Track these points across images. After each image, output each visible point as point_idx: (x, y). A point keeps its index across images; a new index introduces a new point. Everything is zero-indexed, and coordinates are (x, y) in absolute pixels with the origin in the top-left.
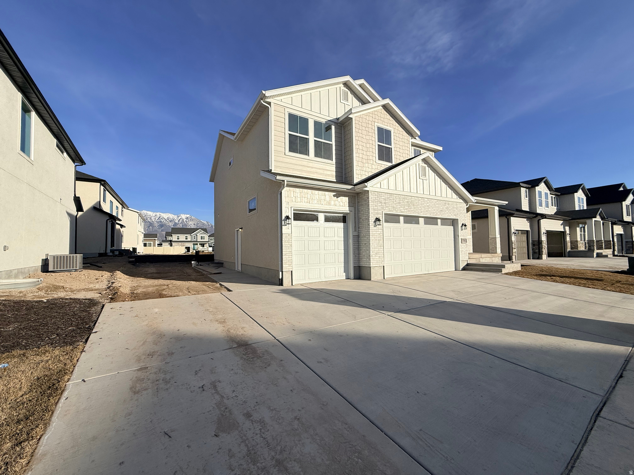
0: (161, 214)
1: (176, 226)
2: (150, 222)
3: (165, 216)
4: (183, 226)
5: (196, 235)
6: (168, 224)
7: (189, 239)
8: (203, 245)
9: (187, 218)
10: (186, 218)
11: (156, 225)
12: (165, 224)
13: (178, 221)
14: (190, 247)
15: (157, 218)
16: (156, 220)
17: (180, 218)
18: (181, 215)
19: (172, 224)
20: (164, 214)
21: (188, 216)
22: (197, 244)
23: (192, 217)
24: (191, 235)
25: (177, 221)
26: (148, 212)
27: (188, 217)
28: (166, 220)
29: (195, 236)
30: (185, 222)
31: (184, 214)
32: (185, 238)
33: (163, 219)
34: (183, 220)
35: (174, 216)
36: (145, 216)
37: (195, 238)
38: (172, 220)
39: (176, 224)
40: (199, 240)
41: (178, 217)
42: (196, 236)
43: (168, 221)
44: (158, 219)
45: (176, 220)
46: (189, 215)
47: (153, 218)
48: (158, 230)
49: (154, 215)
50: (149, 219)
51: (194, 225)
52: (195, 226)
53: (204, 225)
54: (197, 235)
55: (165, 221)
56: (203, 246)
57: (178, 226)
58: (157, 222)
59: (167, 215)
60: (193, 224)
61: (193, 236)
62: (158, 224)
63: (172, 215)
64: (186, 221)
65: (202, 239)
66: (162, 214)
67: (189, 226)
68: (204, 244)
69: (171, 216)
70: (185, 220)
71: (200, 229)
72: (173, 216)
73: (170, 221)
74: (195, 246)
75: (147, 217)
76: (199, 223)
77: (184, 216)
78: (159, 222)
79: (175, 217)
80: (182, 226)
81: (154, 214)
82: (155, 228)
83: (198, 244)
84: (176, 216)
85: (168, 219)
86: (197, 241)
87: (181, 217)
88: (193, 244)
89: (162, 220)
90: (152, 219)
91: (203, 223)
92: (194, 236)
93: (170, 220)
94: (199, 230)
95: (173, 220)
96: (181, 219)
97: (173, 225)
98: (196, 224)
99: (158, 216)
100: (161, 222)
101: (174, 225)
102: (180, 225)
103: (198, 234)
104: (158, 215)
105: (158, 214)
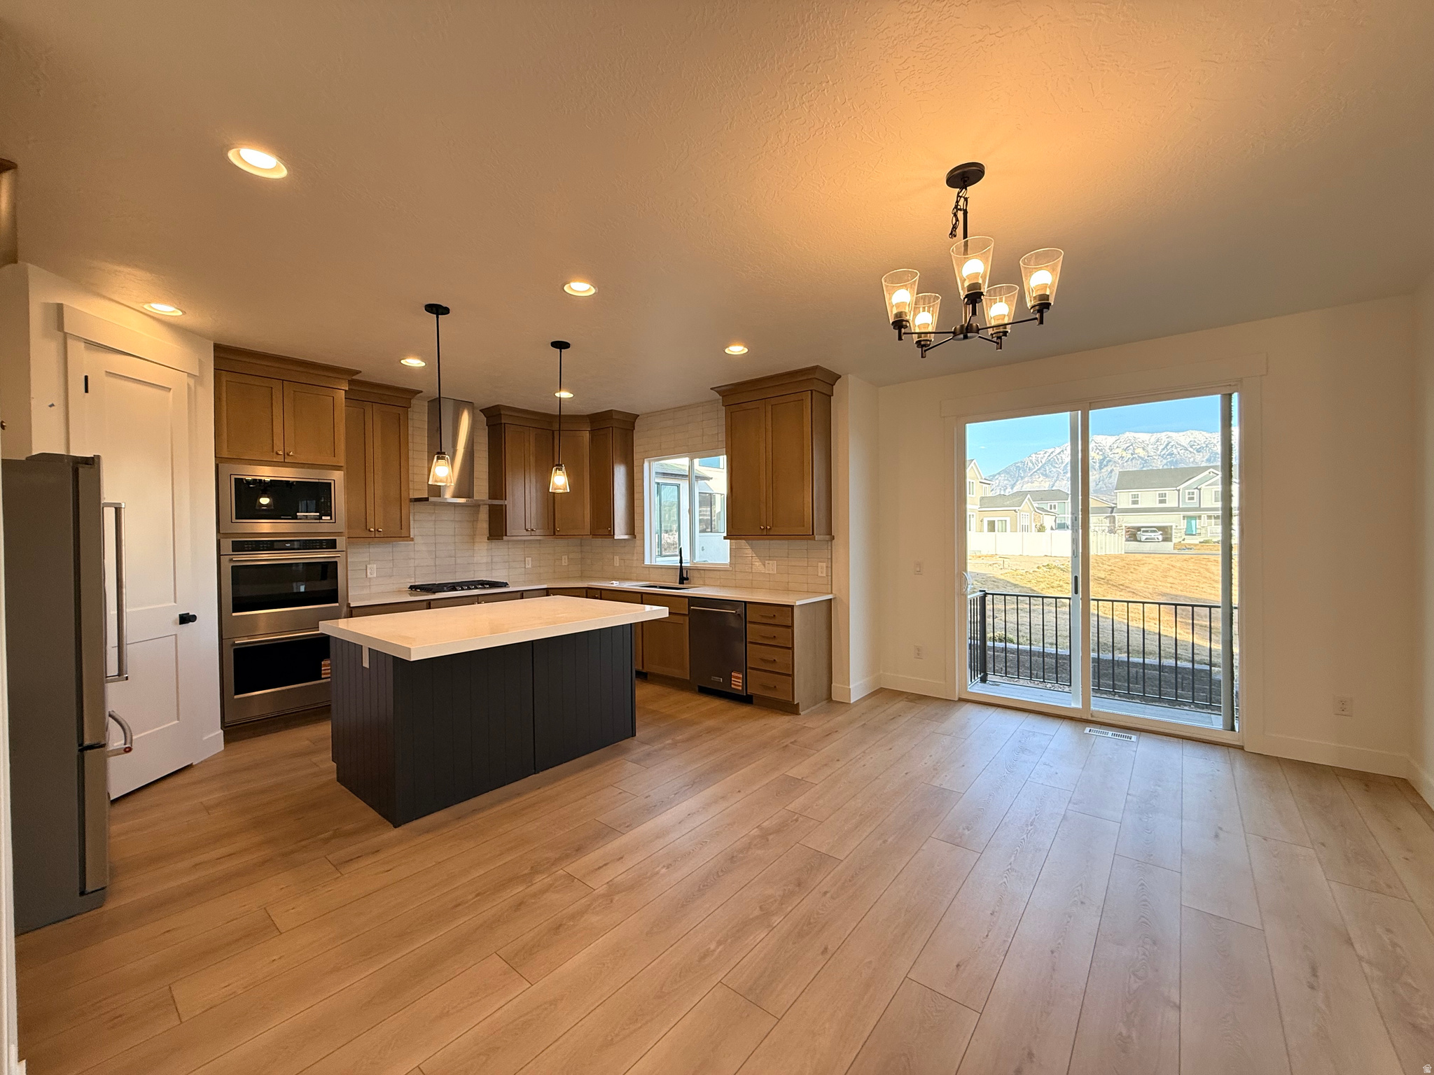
2: (1142, 459)
3: (1183, 438)
5: (1197, 488)
7: (1172, 502)
16: (1158, 453)
19: (1203, 457)
22: (1200, 517)
24: (1179, 490)
29: (1193, 493)
32: (1158, 499)
35: (1210, 435)
36: (1132, 445)
38: (1204, 446)
42: (1196, 491)
54: (1200, 489)
55: (1183, 451)
58: (1162, 457)
59: (1189, 434)
66: (1174, 435)
71: (1211, 470)
72: (1208, 435)
74: (1193, 522)
78: (1168, 455)
83: (1204, 517)
85: (1191, 447)
90: (1149, 450)
92: (1187, 491)
93: (1198, 447)
94: (1207, 472)
95: (1206, 447)
97: (1207, 460)
103: (1203, 486)
105: (1163, 436)
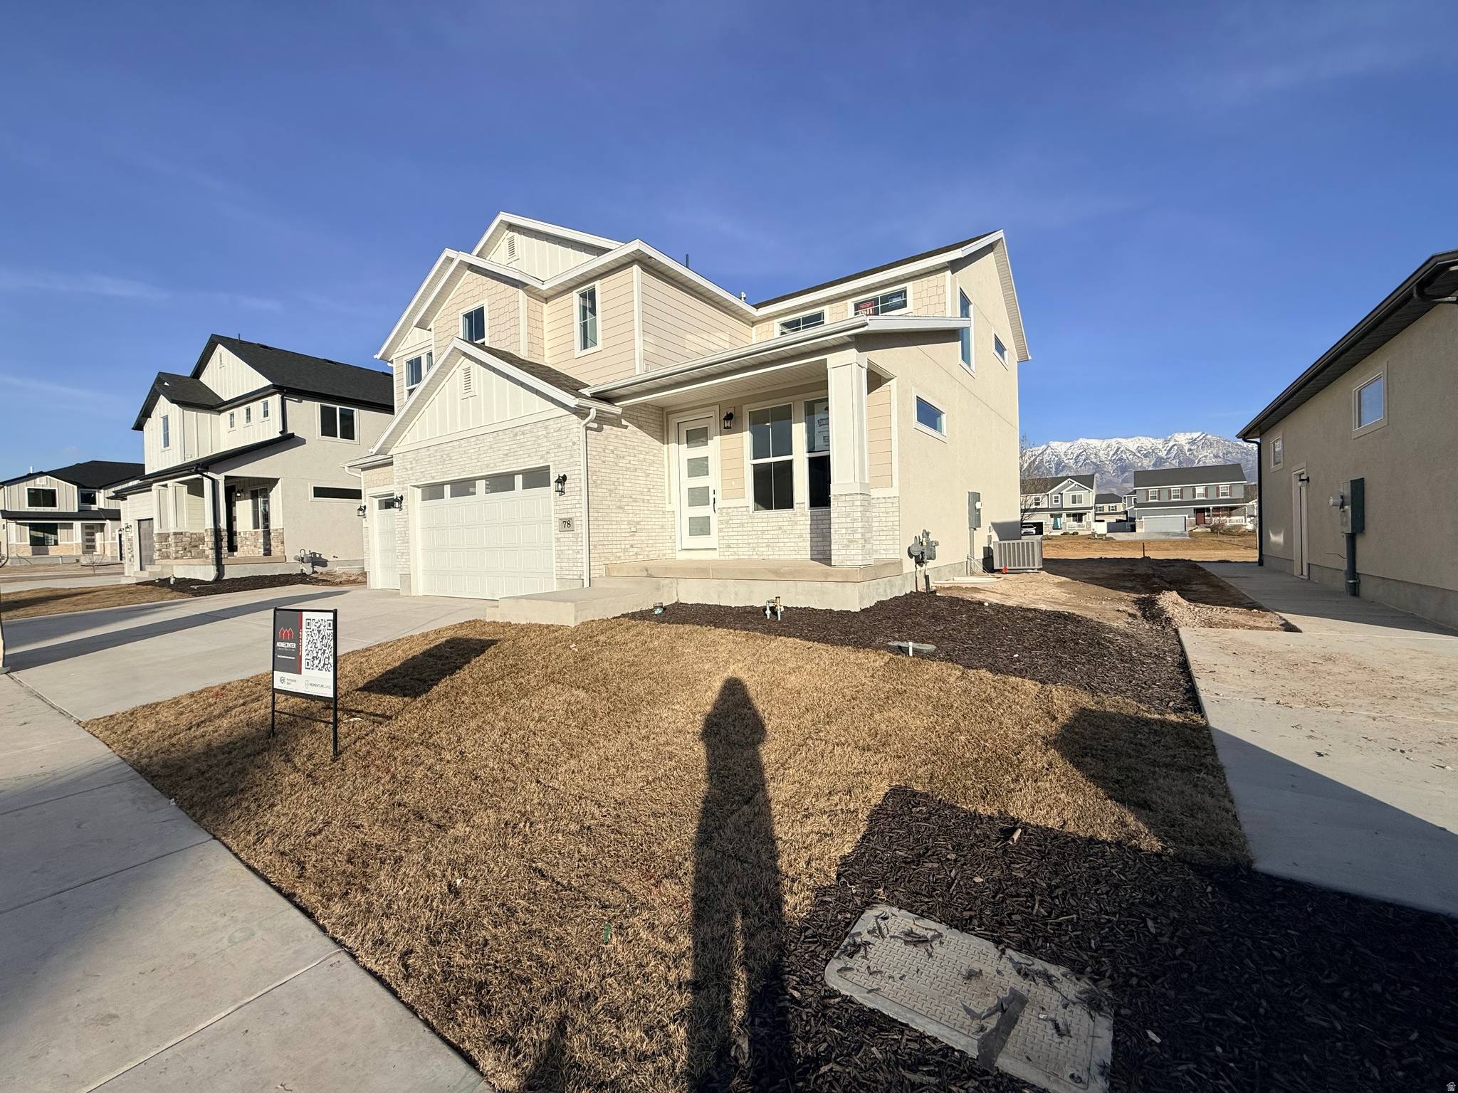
0: (1120, 440)
1: (1160, 465)
4: (1180, 463)
6: (1140, 464)
8: (1078, 517)
9: (1193, 442)
10: (1189, 443)
11: (1110, 468)
12: (1130, 464)
13: (1166, 452)
14: (1044, 521)
15: (1111, 453)
17: (1171, 444)
18: (1176, 435)
20: (1130, 440)
21: (1195, 435)
23: (1209, 436)
25: (1163, 454)
26: (1089, 441)
27: (1195, 437)
28: (1134, 455)
30: (1188, 453)
31: (1185, 432)
33: (1125, 453)
34: (1181, 449)
37: (1056, 501)
39: (1160, 460)
40: (1068, 504)
41: (1167, 441)
43: (1139, 455)
44: (1114, 455)
45: (1160, 450)
46: (1199, 434)
47: (1101, 453)
48: (1116, 480)
49: (1104, 446)
50: (1092, 456)
51: (1216, 456)
52: (1220, 460)
53: (1247, 454)
56: (1080, 520)
57: (1167, 466)
60: (1212, 455)
61: (1051, 497)
62: (1115, 466)
63: (1150, 439)
64: (1190, 450)
65: (1074, 502)
67: (1199, 461)
68: (1081, 515)
69: (1147, 442)
70: (1186, 448)
73: (1145, 456)
75: (1089, 452)
76: (1230, 450)
77: (1182, 439)
79: (1159, 443)
80: (1177, 464)
81: (1106, 442)
82: (1108, 477)
84: (1161, 441)
86: (1062, 509)
87: (1175, 441)
88: (1052, 516)
89: (1124, 456)
91: (1245, 449)
96: (1176, 447)
98: (1221, 455)
99: (1115, 446)
100: (1121, 459)
101: (1154, 465)
102: (1173, 462)
104: (1114, 444)
